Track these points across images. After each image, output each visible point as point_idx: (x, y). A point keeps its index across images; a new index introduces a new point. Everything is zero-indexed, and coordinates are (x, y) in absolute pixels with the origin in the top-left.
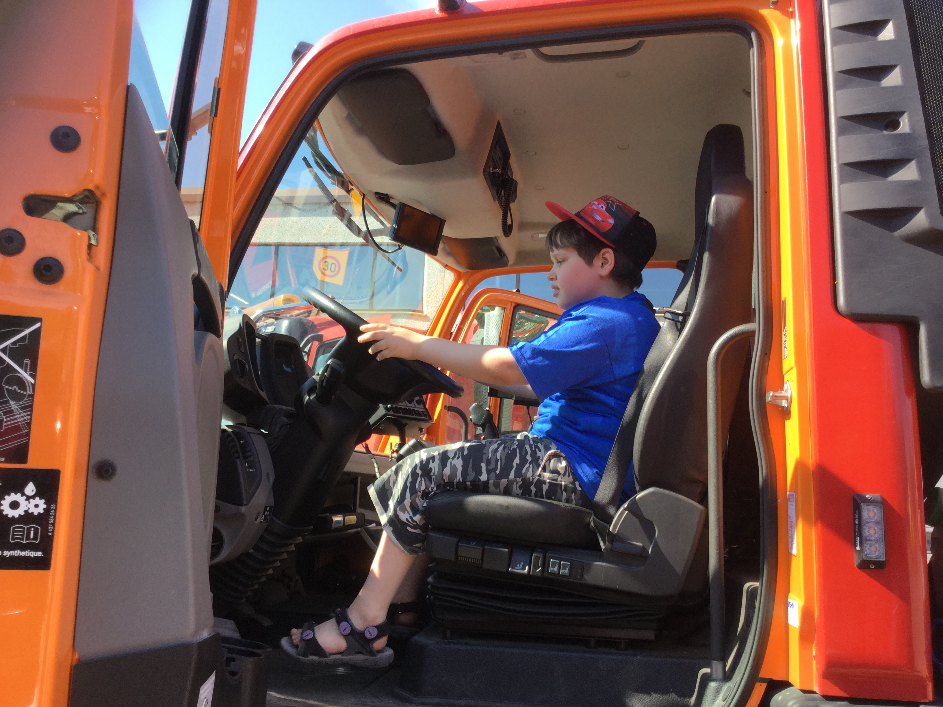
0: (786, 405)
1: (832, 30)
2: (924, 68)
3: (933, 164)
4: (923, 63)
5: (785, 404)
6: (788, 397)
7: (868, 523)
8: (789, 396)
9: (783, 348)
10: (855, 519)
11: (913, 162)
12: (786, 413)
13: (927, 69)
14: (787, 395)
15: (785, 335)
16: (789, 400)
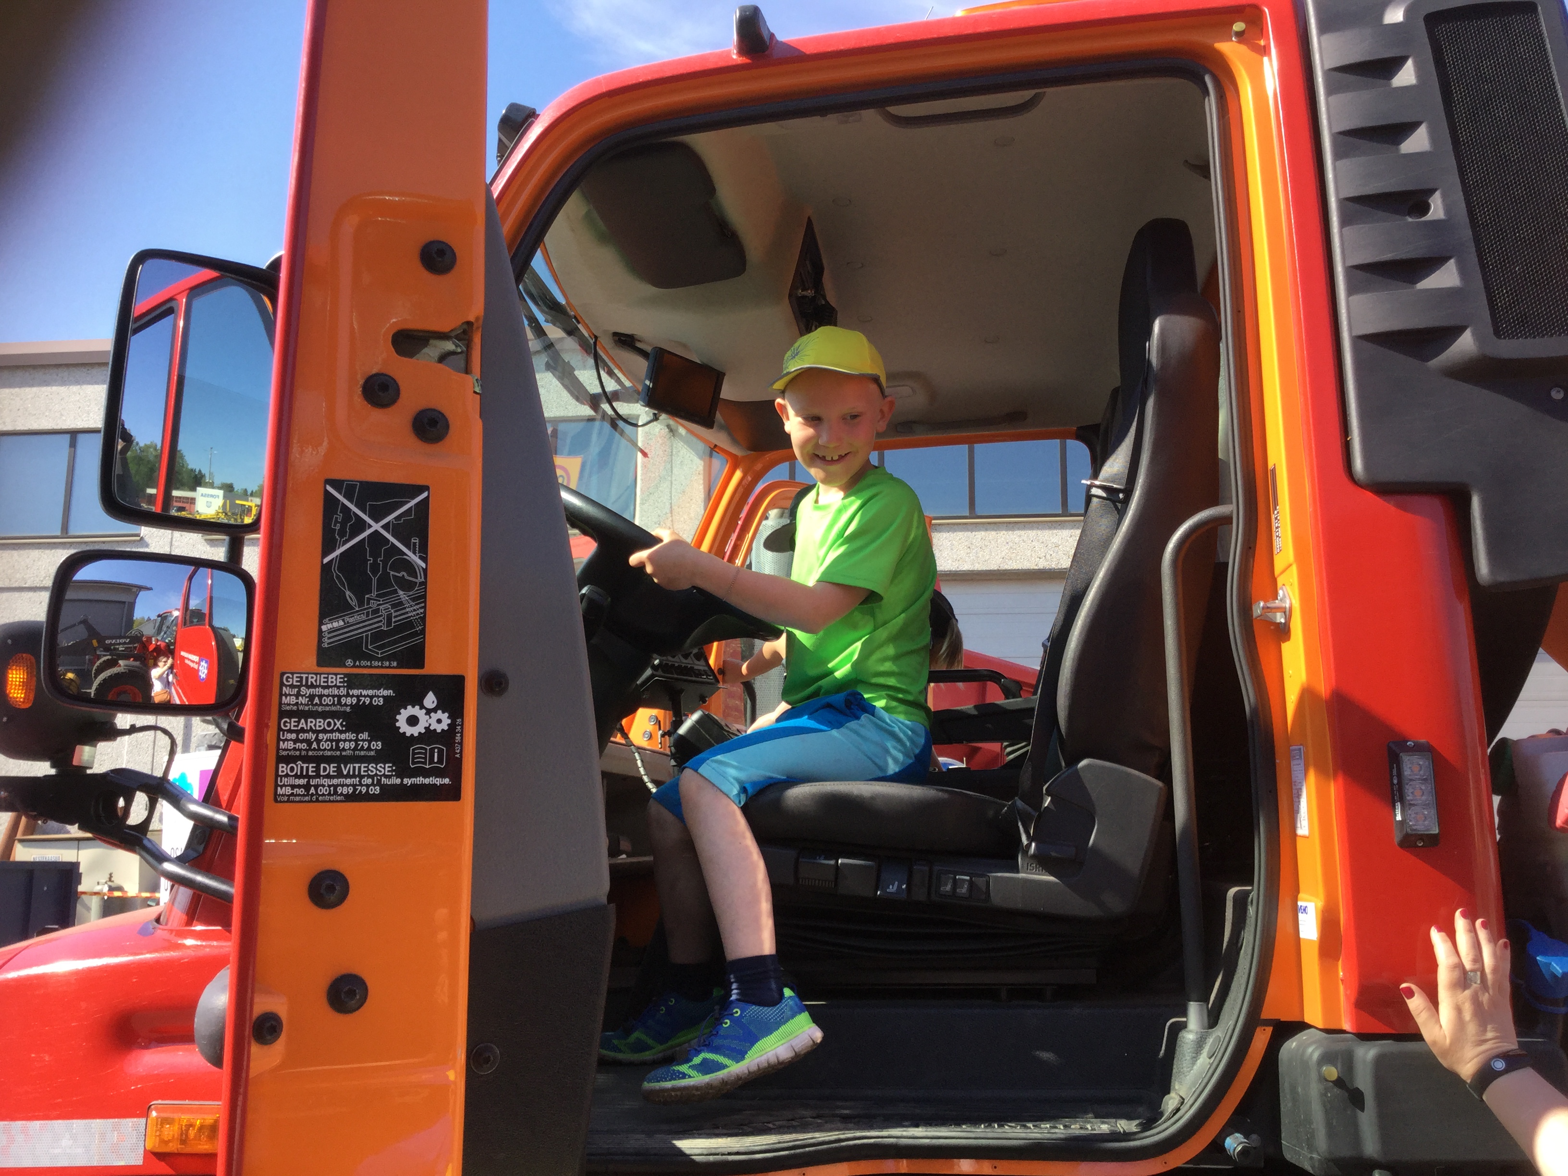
0: (1283, 621)
1: (1328, 73)
2: (1460, 125)
3: (1480, 264)
4: (1458, 117)
5: (1280, 619)
6: (1285, 608)
7: (1411, 780)
8: (1287, 606)
9: (1274, 538)
10: (1392, 776)
11: (1452, 261)
12: (1283, 632)
13: (1464, 127)
14: (1284, 605)
15: (1276, 518)
16: (1288, 613)
